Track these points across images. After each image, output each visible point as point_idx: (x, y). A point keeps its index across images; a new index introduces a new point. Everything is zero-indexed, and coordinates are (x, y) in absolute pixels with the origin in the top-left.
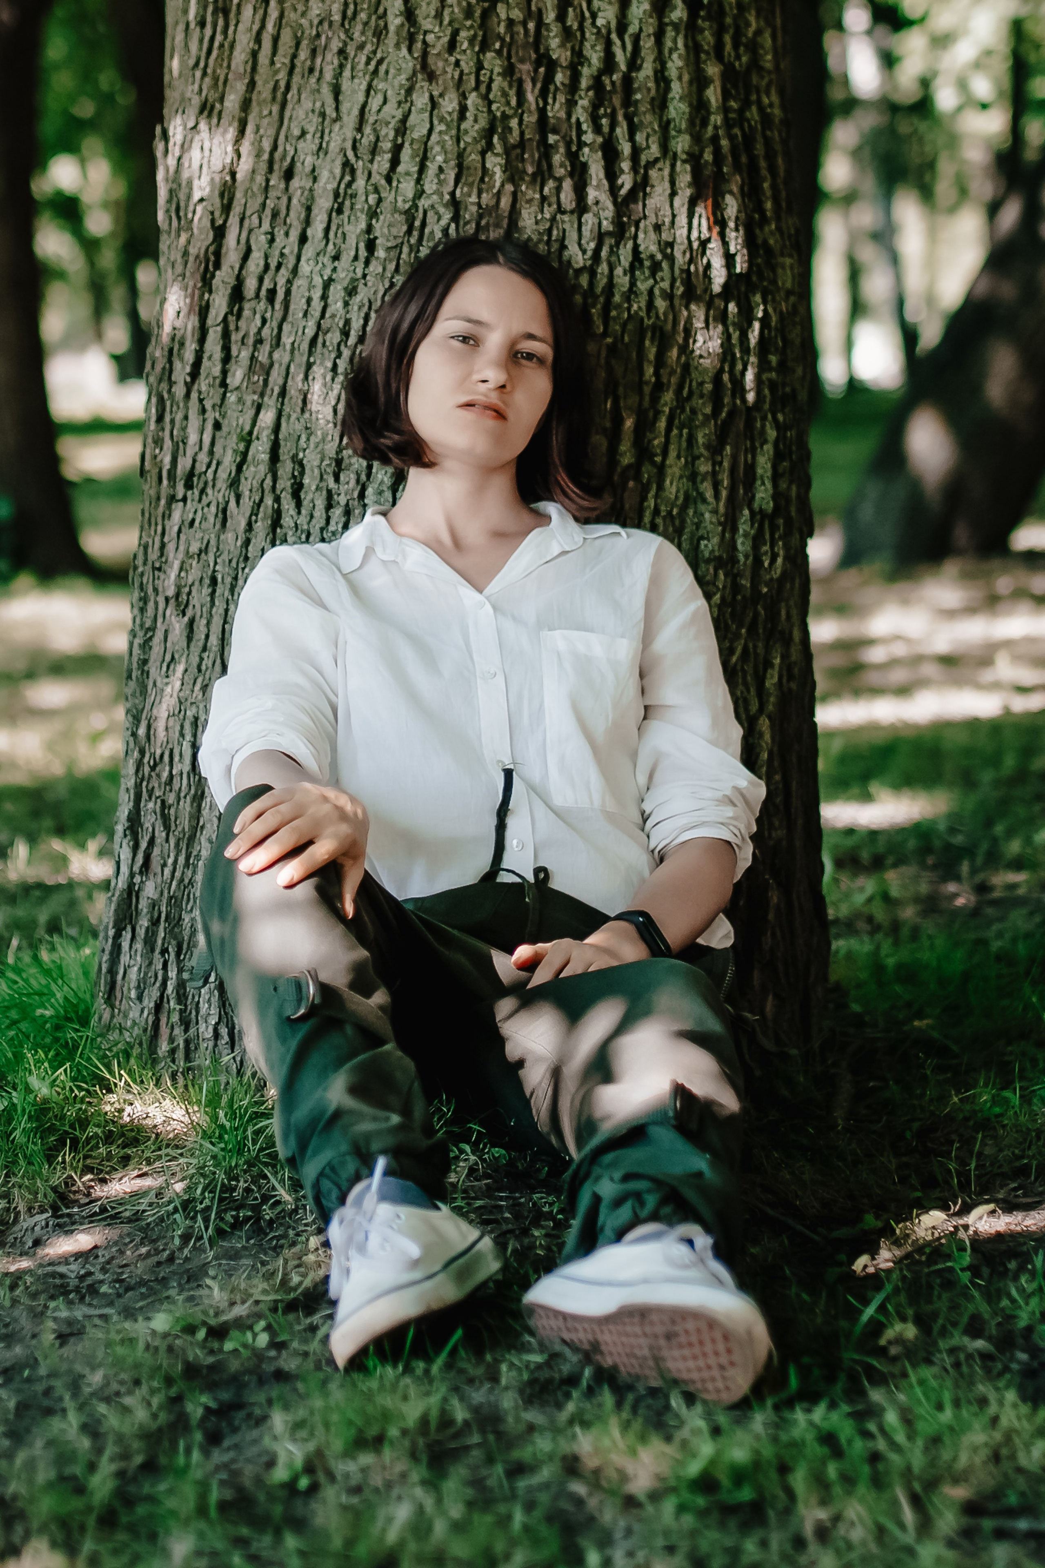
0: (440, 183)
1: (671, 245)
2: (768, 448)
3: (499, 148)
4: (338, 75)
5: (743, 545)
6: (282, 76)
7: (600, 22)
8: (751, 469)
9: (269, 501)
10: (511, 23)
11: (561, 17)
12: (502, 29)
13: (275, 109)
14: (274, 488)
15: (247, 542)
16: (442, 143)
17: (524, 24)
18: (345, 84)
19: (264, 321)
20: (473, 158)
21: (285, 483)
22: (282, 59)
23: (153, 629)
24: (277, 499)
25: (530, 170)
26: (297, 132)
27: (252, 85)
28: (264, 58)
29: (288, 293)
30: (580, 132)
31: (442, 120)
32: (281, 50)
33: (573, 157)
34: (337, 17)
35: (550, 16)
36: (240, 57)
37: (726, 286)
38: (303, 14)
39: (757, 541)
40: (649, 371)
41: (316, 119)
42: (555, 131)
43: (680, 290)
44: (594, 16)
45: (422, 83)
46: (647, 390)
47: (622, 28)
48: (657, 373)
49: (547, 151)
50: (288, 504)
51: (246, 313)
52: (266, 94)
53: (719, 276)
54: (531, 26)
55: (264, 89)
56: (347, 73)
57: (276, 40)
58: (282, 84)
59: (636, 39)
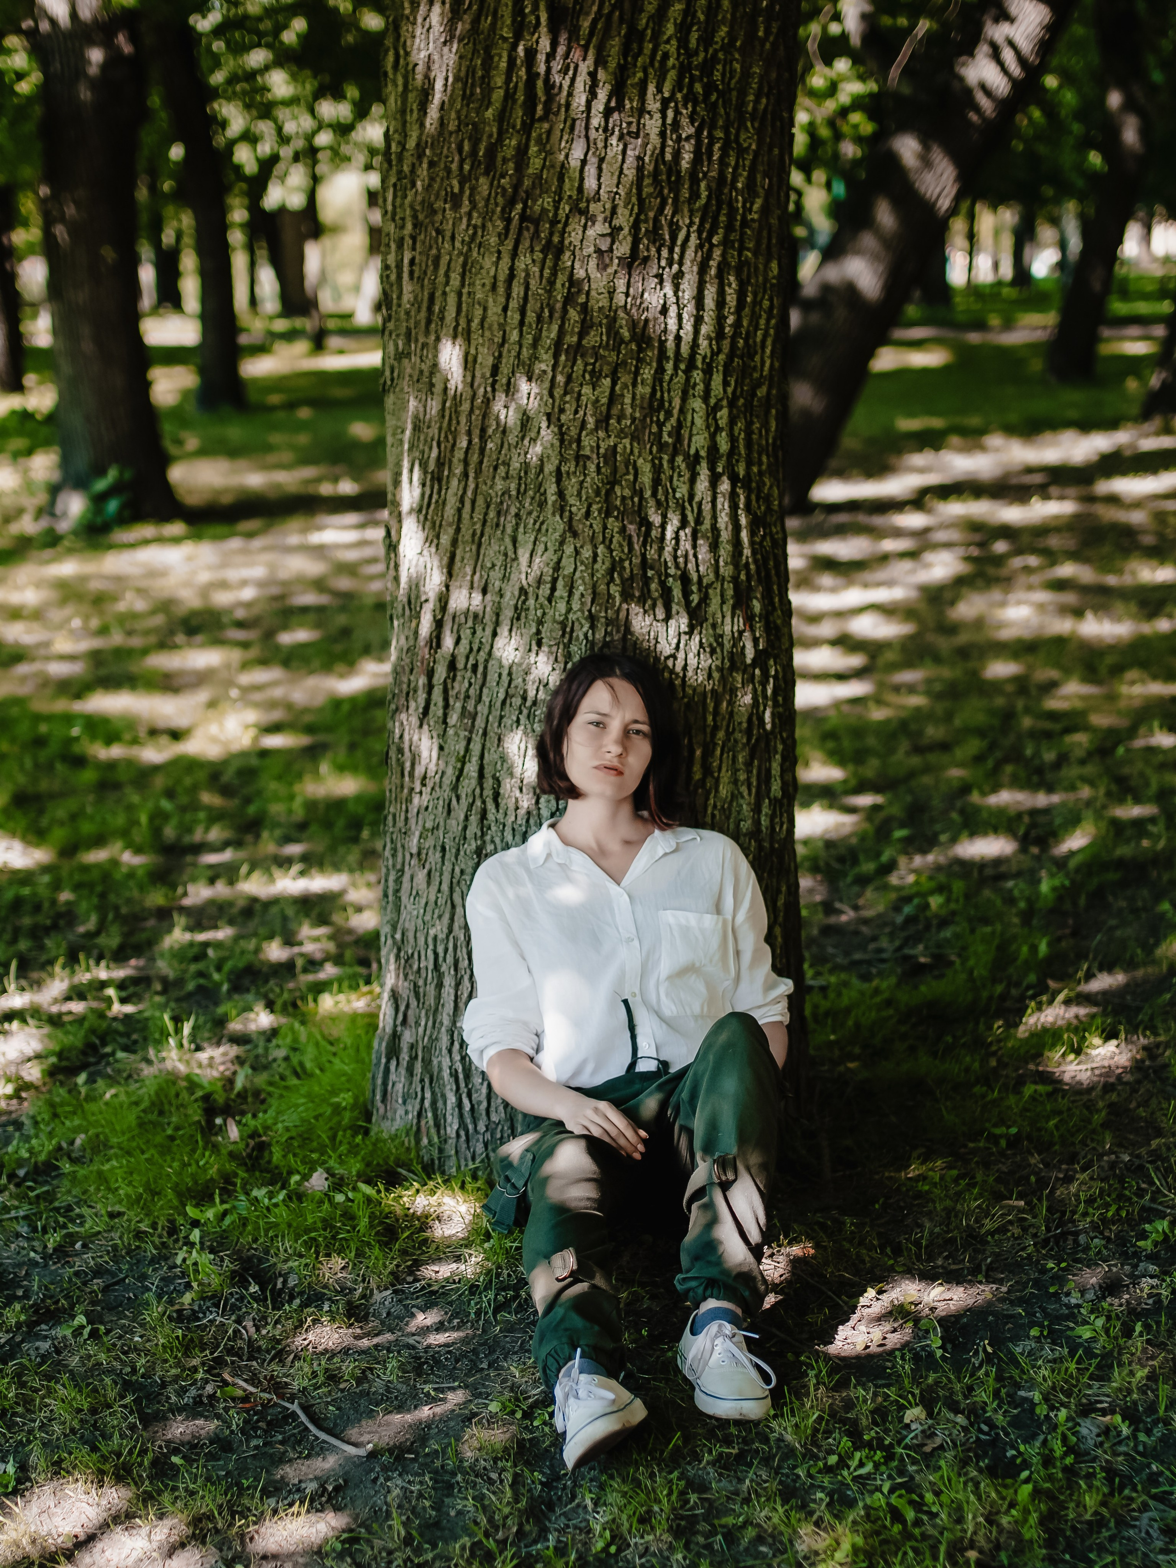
0: (582, 604)
1: (722, 636)
2: (778, 757)
3: (618, 581)
4: (516, 529)
5: (764, 821)
6: (478, 527)
7: (678, 495)
8: (769, 771)
9: (478, 803)
10: (623, 498)
11: (654, 494)
12: (618, 503)
13: (474, 548)
14: (481, 795)
15: (465, 828)
16: (582, 578)
17: (632, 498)
18: (520, 537)
19: (470, 684)
20: (603, 587)
21: (488, 793)
22: (478, 516)
23: (402, 871)
24: (484, 802)
25: (637, 594)
26: (489, 565)
27: (458, 530)
28: (466, 513)
29: (486, 668)
30: (666, 567)
31: (582, 563)
32: (477, 510)
33: (662, 584)
34: (514, 493)
35: (648, 493)
36: (450, 511)
37: (754, 660)
38: (491, 487)
39: (772, 818)
40: (710, 718)
41: (501, 558)
42: (652, 568)
43: (727, 664)
44: (674, 491)
45: (569, 539)
46: (708, 730)
47: (691, 496)
48: (714, 720)
49: (647, 581)
50: (491, 806)
51: (459, 678)
52: (468, 537)
53: (750, 654)
54: (636, 499)
55: (466, 533)
56: (521, 530)
57: (473, 502)
58: (479, 532)
59: (700, 504)
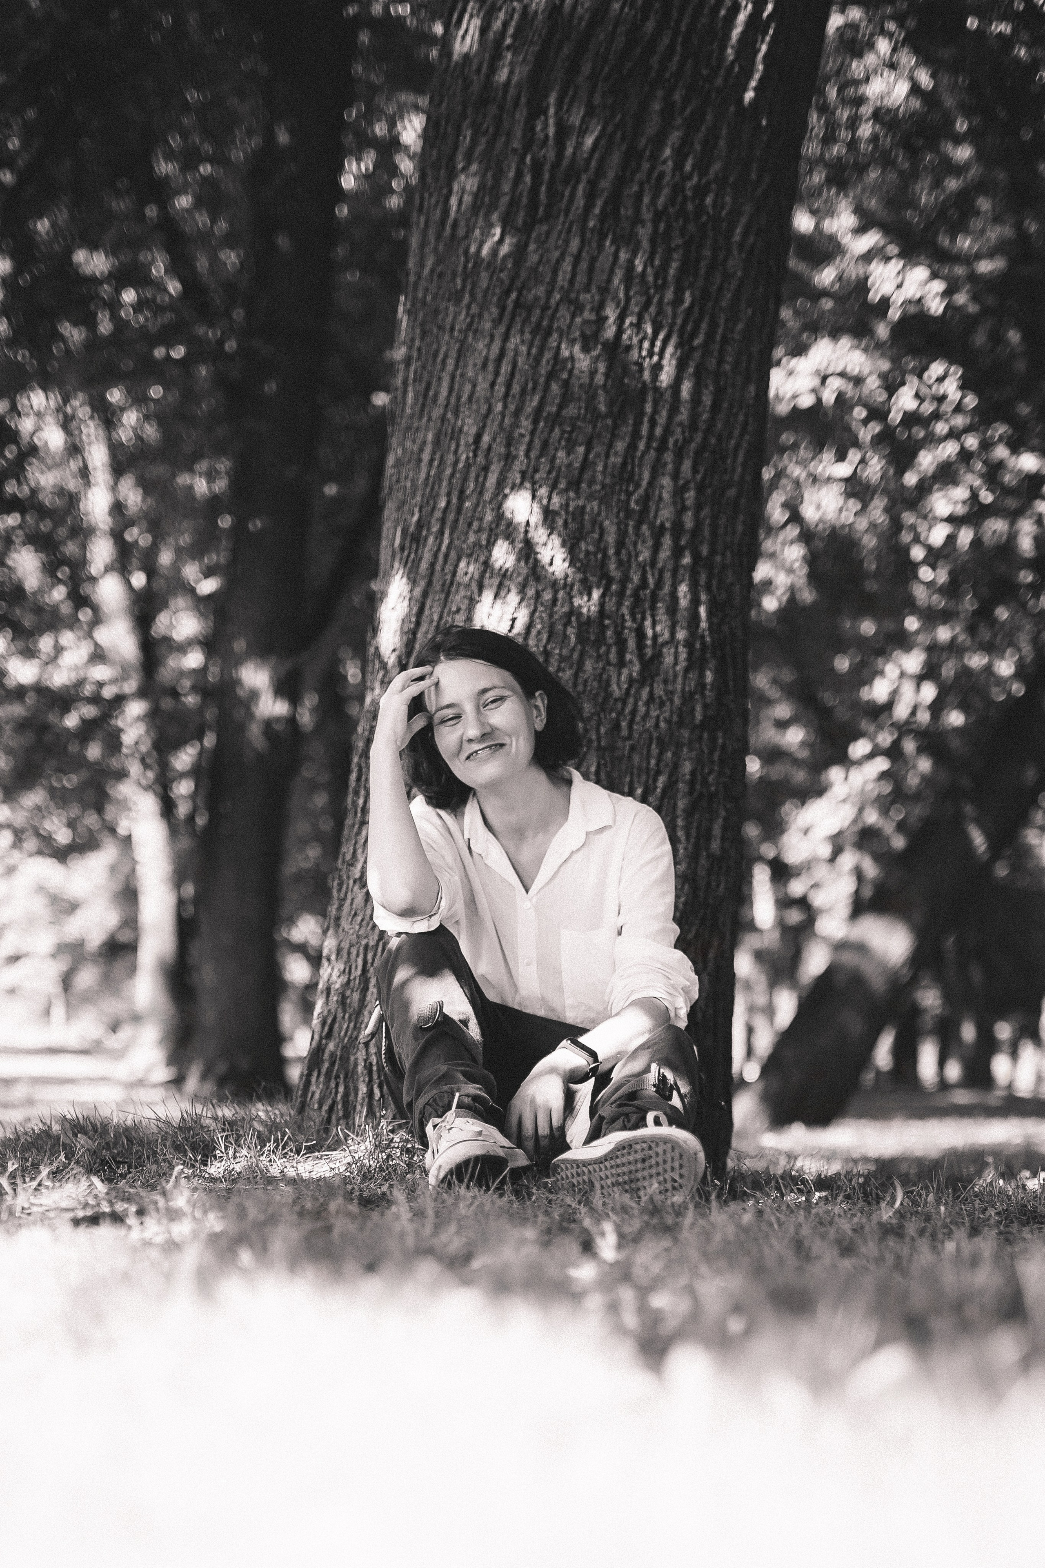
0: (539, 640)
3: (574, 624)
4: (483, 575)
6: (448, 577)
7: (640, 559)
10: (588, 553)
11: (618, 553)
12: (582, 556)
13: (443, 596)
16: (541, 617)
17: (595, 554)
18: (486, 582)
20: (559, 627)
22: (449, 568)
25: (592, 637)
26: (454, 609)
27: (430, 582)
28: (438, 567)
31: (542, 604)
32: (449, 563)
34: (484, 544)
35: (611, 552)
36: (424, 565)
37: (703, 721)
38: (464, 543)
41: (466, 602)
43: (675, 719)
44: (637, 554)
47: (653, 562)
49: (602, 629)
52: (438, 588)
53: (699, 715)
54: (600, 556)
55: (436, 584)
57: (446, 556)
58: (448, 582)
59: (660, 571)
